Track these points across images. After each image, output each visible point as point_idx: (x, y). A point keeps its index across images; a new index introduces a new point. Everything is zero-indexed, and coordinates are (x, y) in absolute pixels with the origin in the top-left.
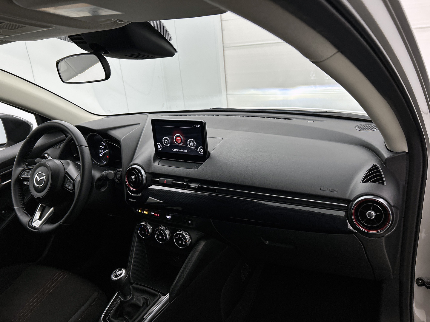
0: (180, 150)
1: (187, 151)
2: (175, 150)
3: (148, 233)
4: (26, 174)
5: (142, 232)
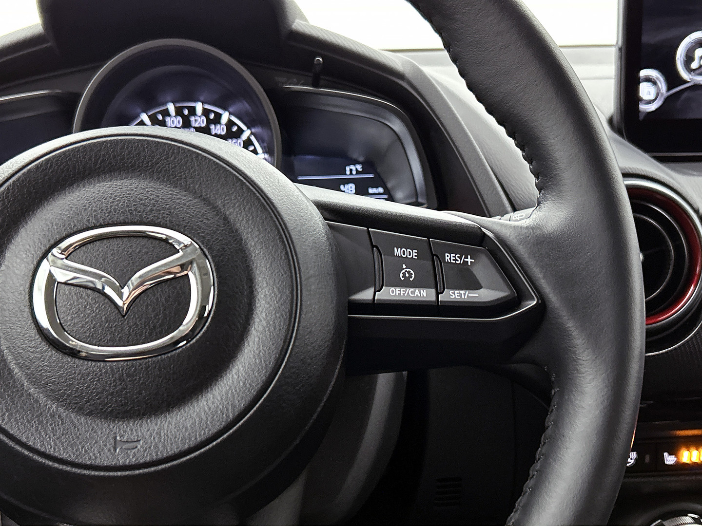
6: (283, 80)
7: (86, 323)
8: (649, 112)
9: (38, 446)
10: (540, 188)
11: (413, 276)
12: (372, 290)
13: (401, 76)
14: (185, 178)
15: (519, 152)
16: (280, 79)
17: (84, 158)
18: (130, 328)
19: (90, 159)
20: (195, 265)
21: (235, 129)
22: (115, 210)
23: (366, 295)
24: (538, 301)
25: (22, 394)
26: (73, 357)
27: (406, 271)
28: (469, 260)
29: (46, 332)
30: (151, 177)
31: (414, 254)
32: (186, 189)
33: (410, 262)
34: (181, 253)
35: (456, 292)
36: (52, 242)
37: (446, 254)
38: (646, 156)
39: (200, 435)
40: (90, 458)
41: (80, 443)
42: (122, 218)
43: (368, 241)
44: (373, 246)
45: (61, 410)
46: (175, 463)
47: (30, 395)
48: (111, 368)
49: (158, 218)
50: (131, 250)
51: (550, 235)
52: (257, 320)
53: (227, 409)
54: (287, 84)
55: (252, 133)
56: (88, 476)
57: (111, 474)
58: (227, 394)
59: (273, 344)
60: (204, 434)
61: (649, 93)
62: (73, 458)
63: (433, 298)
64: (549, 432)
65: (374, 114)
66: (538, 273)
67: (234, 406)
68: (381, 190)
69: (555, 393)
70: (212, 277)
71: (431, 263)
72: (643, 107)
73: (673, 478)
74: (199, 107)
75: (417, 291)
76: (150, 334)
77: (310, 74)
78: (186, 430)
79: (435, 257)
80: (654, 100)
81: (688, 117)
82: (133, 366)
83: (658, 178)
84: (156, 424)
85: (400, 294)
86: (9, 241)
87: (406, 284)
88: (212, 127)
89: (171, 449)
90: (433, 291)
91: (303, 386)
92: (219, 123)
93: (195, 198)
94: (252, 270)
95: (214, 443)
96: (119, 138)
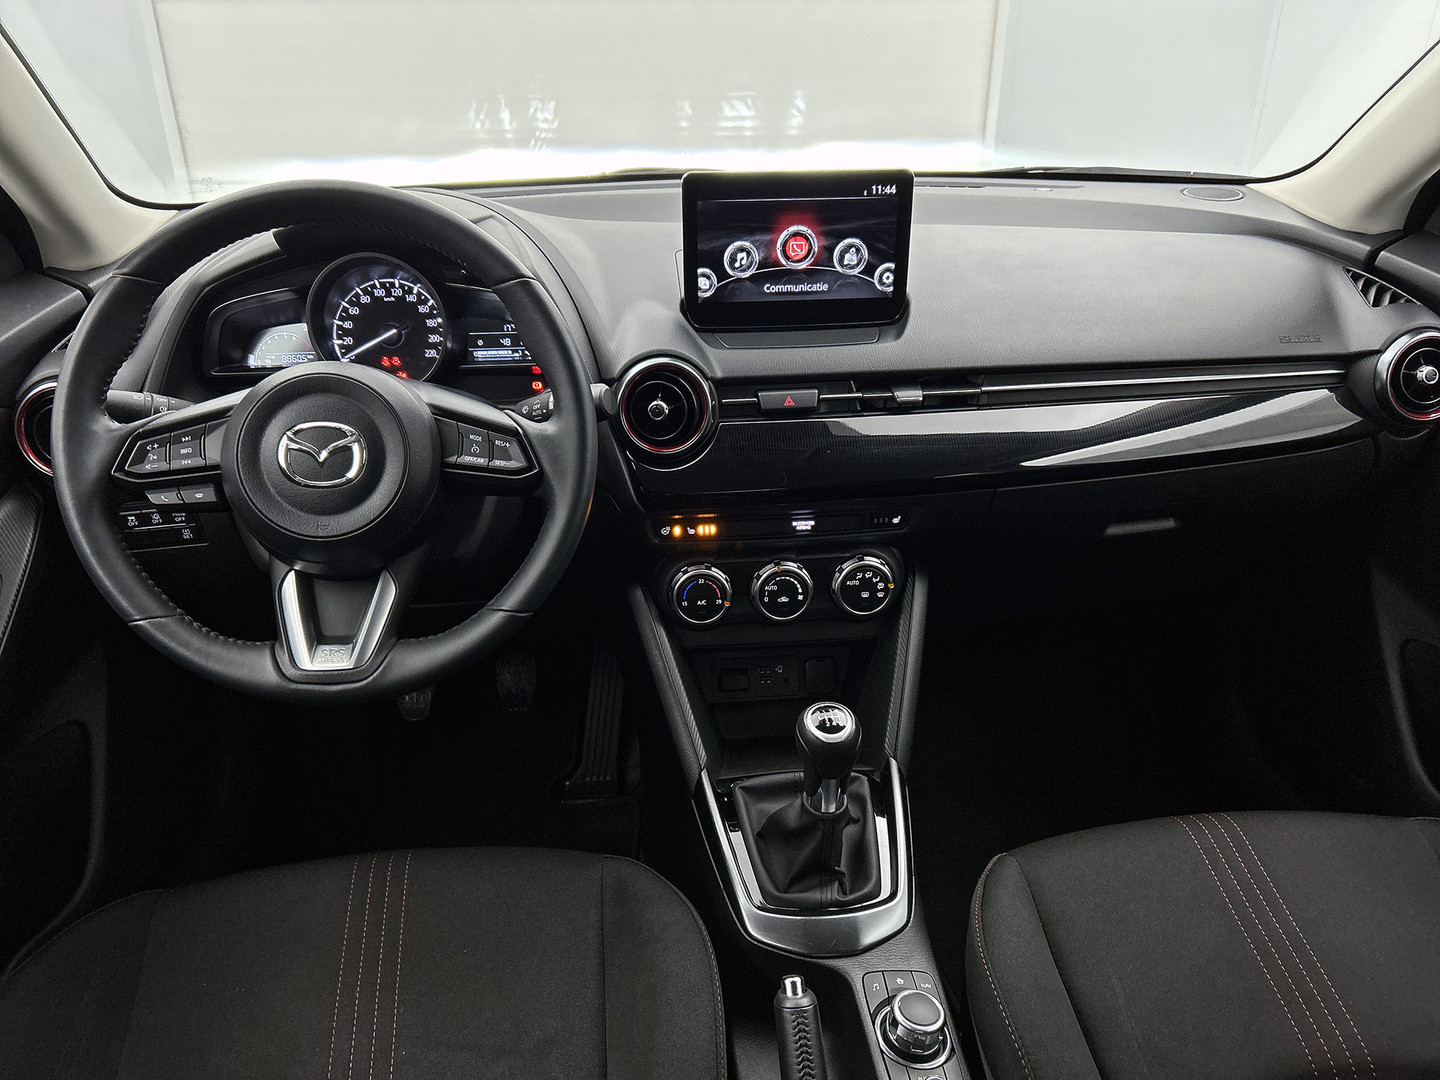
0: (800, 288)
1: (825, 287)
2: (775, 289)
3: (723, 602)
4: (155, 457)
5: (699, 602)
8: (705, 298)
9: (282, 524)
11: (478, 451)
12: (456, 457)
21: (423, 298)
23: (453, 459)
24: (539, 470)
26: (298, 485)
27: (475, 448)
28: (508, 444)
29: (285, 472)
31: (480, 439)
33: (477, 443)
34: (350, 437)
35: (499, 461)
37: (497, 440)
39: (357, 525)
40: (306, 532)
41: (301, 524)
44: (460, 433)
45: (292, 509)
46: (346, 536)
47: (275, 499)
52: (387, 473)
53: (371, 514)
56: (306, 540)
57: (316, 540)
60: (360, 524)
61: (705, 285)
62: (298, 531)
63: (487, 464)
66: (541, 455)
71: (488, 444)
72: (701, 294)
73: (693, 543)
74: (397, 282)
75: (479, 459)
79: (490, 442)
80: (708, 290)
81: (732, 302)
84: (337, 519)
85: (470, 460)
87: (474, 455)
88: (407, 296)
89: (344, 530)
90: (488, 460)
92: (412, 294)
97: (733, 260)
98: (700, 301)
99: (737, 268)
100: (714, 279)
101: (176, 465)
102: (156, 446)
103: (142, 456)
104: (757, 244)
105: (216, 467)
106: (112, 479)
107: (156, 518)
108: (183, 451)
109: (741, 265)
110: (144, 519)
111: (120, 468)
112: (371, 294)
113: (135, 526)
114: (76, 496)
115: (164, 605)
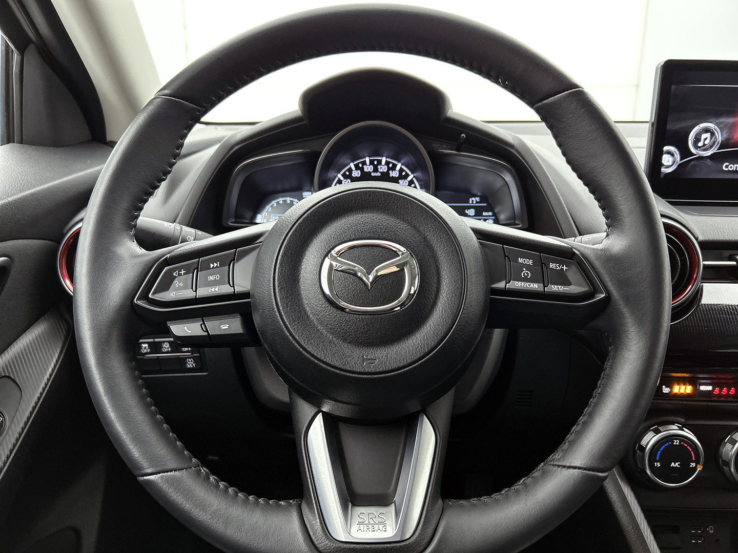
2: (733, 167)
3: (696, 466)
4: (181, 284)
5: (673, 464)
6: (438, 145)
7: (349, 293)
8: (667, 173)
9: (323, 358)
10: (609, 226)
11: (530, 275)
12: (504, 283)
13: (512, 146)
14: (403, 213)
15: (596, 203)
16: (436, 145)
17: (348, 200)
18: (373, 297)
19: (351, 201)
20: (408, 264)
21: (404, 173)
22: (365, 231)
23: (501, 285)
24: (606, 295)
25: (314, 329)
26: (342, 311)
27: (525, 272)
28: (565, 268)
29: (328, 296)
30: (384, 213)
31: (531, 262)
32: (404, 220)
33: (528, 267)
34: (401, 257)
35: (556, 286)
36: (331, 247)
37: (551, 264)
38: (663, 200)
39: (409, 359)
40: (350, 367)
41: (345, 358)
42: (369, 235)
43: (503, 252)
44: (506, 256)
45: (334, 339)
46: (395, 373)
47: (318, 330)
48: (362, 318)
49: (388, 236)
50: (373, 254)
51: (615, 255)
52: (441, 297)
53: (424, 346)
54: (441, 149)
55: (414, 176)
56: (349, 376)
57: (361, 376)
58: (424, 336)
59: (450, 311)
60: (412, 358)
61: (668, 161)
62: (341, 366)
63: (542, 290)
64: (607, 371)
65: (493, 169)
66: (606, 278)
67: (428, 345)
68: (490, 214)
69: (611, 349)
70: (417, 270)
71: (541, 267)
72: (663, 170)
73: (667, 402)
74: (384, 160)
75: (532, 284)
76: (383, 301)
77: (456, 143)
78: (402, 355)
79: (543, 265)
80: (672, 166)
81: (693, 177)
82: (374, 318)
83: (673, 217)
84: (385, 351)
85: (521, 285)
86: (308, 246)
87: (525, 280)
88: (390, 172)
89: (394, 365)
90: (542, 284)
91: (466, 336)
92: (395, 170)
93: (408, 226)
94: (439, 268)
95: (417, 364)
96: (368, 190)
97: (697, 139)
98: (662, 176)
99: (700, 147)
100: (678, 156)
101: (202, 292)
102: (183, 272)
103: (166, 285)
104: (721, 126)
105: (246, 295)
106: (134, 308)
107: (166, 347)
108: (211, 278)
109: (704, 145)
110: (155, 348)
111: (144, 297)
112: (362, 169)
113: (147, 353)
114: (95, 327)
115: (179, 453)
